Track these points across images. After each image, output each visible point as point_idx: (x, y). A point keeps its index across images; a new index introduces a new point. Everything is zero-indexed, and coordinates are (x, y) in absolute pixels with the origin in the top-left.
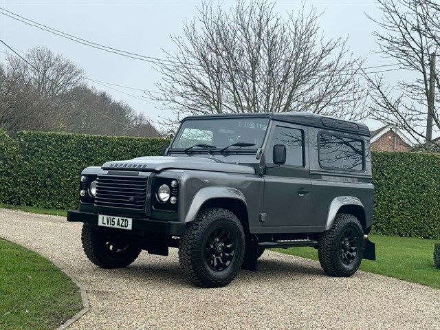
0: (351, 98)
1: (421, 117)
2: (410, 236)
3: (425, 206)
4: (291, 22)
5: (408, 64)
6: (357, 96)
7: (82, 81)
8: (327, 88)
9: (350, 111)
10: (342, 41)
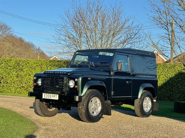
0: (138, 41)
1: (168, 49)
2: (165, 100)
3: (171, 87)
4: (111, 8)
5: (161, 27)
6: (140, 40)
7: (11, 33)
8: (127, 36)
9: (138, 46)
10: (133, 16)
